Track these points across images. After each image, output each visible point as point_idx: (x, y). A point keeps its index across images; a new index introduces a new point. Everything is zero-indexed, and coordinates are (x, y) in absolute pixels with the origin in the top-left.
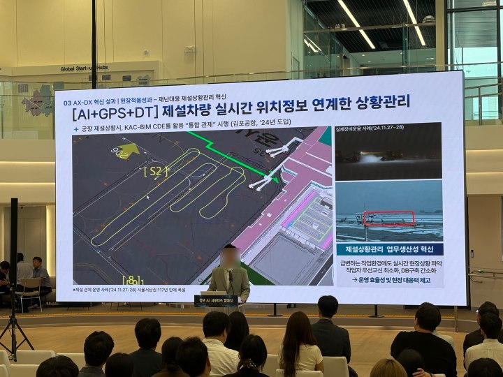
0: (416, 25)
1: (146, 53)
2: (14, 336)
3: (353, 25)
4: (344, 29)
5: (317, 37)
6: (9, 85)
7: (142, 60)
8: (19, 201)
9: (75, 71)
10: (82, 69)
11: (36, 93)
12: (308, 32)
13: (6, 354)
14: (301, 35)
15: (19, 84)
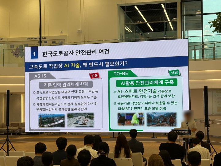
0: (169, 21)
1: (61, 32)
2: (8, 146)
3: (144, 21)
4: (141, 23)
5: (130, 26)
6: (6, 45)
7: (59, 35)
8: (10, 92)
9: (33, 40)
10: (36, 39)
11: (17, 48)
12: (126, 24)
13: (5, 153)
14: (124, 25)
15: (10, 44)
